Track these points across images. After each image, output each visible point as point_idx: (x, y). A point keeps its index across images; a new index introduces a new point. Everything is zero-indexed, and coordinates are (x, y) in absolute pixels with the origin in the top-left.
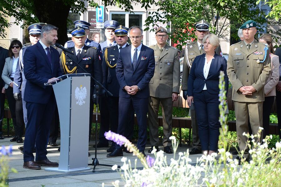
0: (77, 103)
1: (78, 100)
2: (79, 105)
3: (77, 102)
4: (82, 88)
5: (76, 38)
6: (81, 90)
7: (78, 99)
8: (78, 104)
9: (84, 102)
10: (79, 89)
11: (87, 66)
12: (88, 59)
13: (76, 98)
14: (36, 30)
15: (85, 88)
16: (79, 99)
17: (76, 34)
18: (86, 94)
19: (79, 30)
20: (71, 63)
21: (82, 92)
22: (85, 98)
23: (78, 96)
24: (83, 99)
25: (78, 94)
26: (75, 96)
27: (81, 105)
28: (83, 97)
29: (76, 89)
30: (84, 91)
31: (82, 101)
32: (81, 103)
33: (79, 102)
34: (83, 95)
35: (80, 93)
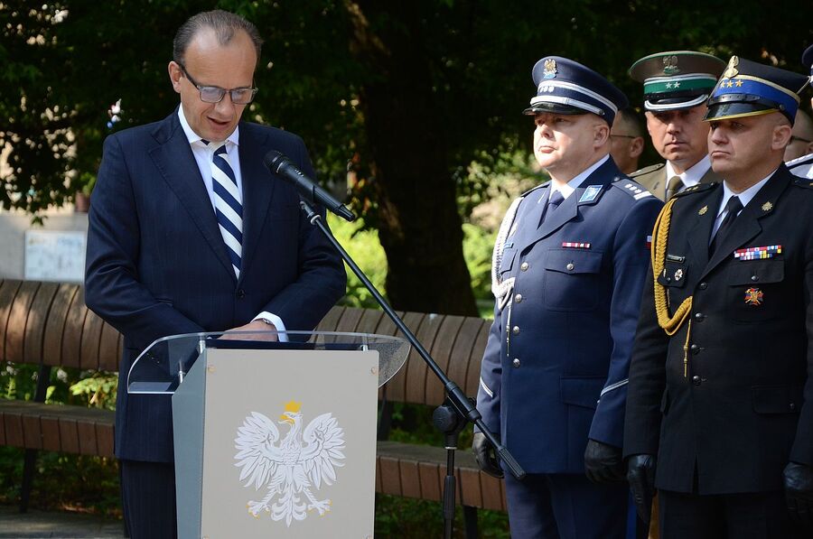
0: (255, 508)
1: (264, 490)
2: (276, 518)
3: (259, 500)
4: (297, 419)
6: (292, 434)
7: (266, 484)
8: (265, 515)
9: (320, 506)
10: (270, 426)
12: (763, 254)
13: (243, 476)
16: (274, 485)
18: (342, 456)
21: (305, 445)
22: (328, 478)
23: (267, 467)
24: (312, 488)
25: (266, 453)
26: (238, 465)
27: (289, 523)
28: (309, 476)
29: (244, 423)
30: (319, 435)
31: (298, 500)
32: (288, 511)
33: (270, 503)
34: (311, 464)
35: (279, 446)
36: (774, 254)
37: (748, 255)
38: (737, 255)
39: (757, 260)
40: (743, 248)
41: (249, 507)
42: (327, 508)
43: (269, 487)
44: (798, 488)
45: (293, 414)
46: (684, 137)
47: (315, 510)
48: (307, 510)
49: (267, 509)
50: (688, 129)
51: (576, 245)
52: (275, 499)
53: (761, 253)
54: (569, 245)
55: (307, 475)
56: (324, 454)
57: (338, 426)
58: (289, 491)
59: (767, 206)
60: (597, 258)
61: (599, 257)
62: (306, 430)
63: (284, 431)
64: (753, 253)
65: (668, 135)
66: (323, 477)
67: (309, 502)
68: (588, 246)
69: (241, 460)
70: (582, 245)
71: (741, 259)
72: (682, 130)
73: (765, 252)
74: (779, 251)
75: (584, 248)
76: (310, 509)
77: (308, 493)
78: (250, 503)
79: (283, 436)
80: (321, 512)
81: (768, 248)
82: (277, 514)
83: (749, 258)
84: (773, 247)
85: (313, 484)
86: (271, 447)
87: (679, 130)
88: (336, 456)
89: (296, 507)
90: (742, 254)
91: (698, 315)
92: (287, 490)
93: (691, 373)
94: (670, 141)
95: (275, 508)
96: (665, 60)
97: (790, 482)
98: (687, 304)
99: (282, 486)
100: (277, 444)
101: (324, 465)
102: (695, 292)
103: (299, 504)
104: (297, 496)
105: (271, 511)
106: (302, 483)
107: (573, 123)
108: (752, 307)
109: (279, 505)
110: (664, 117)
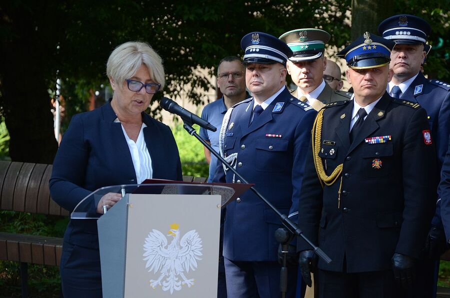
0: (154, 284)
1: (159, 273)
2: (165, 289)
3: (156, 279)
4: (177, 233)
5: (357, 71)
6: (174, 242)
7: (159, 270)
8: (159, 287)
9: (189, 282)
10: (162, 237)
11: (377, 164)
12: (381, 140)
13: (147, 266)
14: (258, 50)
15: (192, 234)
16: (164, 270)
17: (357, 61)
18: (201, 254)
19: (369, 48)
20: (332, 151)
21: (181, 248)
22: (194, 267)
23: (161, 261)
24: (185, 272)
25: (160, 253)
26: (145, 259)
27: (172, 292)
28: (183, 265)
29: (149, 236)
30: (189, 243)
31: (177, 279)
32: (172, 285)
33: (162, 281)
34: (184, 258)
35: (167, 249)
36: (387, 140)
37: (373, 141)
38: (367, 141)
39: (378, 144)
40: (370, 137)
41: (150, 283)
42: (192, 284)
43: (161, 272)
44: (402, 267)
45: (175, 230)
46: (311, 75)
47: (186, 284)
48: (181, 285)
49: (160, 284)
50: (312, 70)
51: (274, 136)
52: (164, 279)
53: (380, 140)
54: (270, 135)
55: (182, 265)
56: (191, 253)
57: (199, 238)
58: (172, 274)
59: (381, 114)
60: (286, 143)
61: (287, 142)
62: (182, 239)
63: (170, 240)
64: (375, 140)
65: (302, 74)
66: (191, 266)
67: (183, 280)
68: (281, 136)
69: (146, 257)
70: (277, 136)
71: (369, 143)
72: (310, 72)
73: (382, 139)
74: (390, 139)
75: (279, 137)
76: (183, 284)
77: (182, 275)
78: (151, 281)
79: (169, 243)
80: (189, 286)
81: (384, 137)
82: (166, 287)
83: (373, 143)
84: (386, 137)
85: (185, 270)
86: (163, 249)
87: (308, 72)
88: (198, 255)
89: (176, 283)
90: (370, 140)
91: (346, 174)
92: (171, 273)
93: (342, 207)
94: (303, 77)
95: (165, 284)
96: (300, 34)
97: (397, 264)
98: (339, 168)
99: (169, 271)
100: (166, 248)
101: (191, 260)
102: (344, 161)
103: (178, 281)
104: (176, 276)
105: (163, 285)
106: (179, 270)
107: (270, 69)
108: (376, 169)
109: (167, 282)
110: (300, 64)
